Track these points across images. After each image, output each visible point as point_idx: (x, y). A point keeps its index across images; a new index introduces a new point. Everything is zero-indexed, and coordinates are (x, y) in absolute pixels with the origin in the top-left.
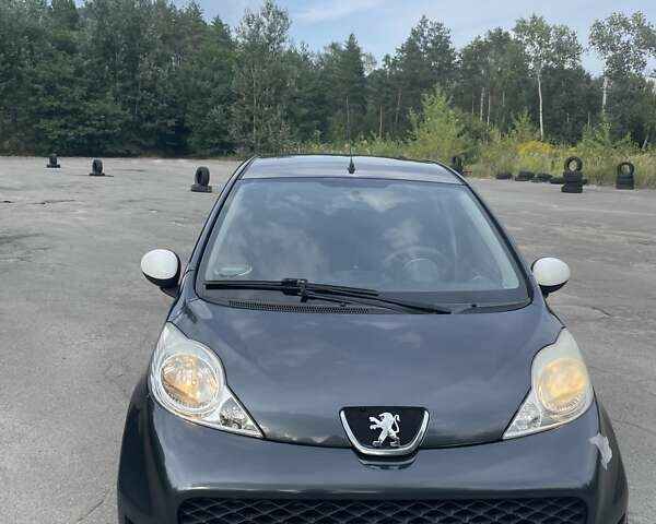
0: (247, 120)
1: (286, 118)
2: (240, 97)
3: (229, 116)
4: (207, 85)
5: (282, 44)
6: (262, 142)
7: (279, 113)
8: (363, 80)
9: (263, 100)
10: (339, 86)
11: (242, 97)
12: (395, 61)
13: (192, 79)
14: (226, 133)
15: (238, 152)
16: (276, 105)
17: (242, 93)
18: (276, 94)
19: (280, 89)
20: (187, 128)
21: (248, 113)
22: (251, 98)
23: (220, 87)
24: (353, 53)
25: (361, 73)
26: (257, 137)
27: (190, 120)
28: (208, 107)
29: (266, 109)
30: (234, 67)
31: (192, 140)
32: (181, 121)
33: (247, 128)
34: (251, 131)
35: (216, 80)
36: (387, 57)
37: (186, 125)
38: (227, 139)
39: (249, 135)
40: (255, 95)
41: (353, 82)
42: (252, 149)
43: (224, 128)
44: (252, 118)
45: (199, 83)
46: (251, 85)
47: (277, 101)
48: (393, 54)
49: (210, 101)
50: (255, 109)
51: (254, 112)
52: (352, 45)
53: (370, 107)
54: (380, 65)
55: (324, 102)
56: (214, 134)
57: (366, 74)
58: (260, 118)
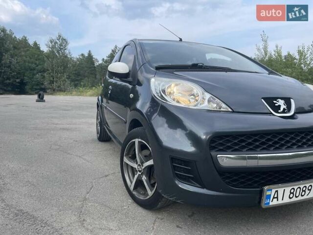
0: (52, 79)
1: (68, 78)
2: (48, 70)
3: (44, 77)
4: (34, 66)
5: (65, 51)
6: (58, 88)
7: (65, 76)
8: (95, 67)
9: (58, 71)
10: (86, 69)
11: (49, 70)
12: (106, 61)
13: (27, 64)
14: (42, 84)
15: (48, 91)
16: (63, 74)
17: (49, 69)
18: (63, 69)
19: (65, 67)
20: (25, 83)
21: (52, 76)
22: (53, 70)
23: (39, 66)
24: (90, 57)
25: (94, 64)
26: (56, 86)
27: (26, 79)
28: (34, 75)
29: (59, 75)
30: (45, 59)
31: (27, 87)
32: (22, 80)
33: (52, 82)
34: (54, 83)
35: (37, 64)
36: (103, 59)
37: (24, 81)
38: (43, 87)
39: (52, 85)
40: (55, 70)
41: (90, 68)
42: (54, 90)
43: (41, 82)
44: (53, 78)
45: (30, 65)
46: (52, 65)
47: (64, 72)
48: (105, 58)
49: (35, 72)
50: (55, 75)
51: (54, 76)
52: (90, 55)
53: (98, 76)
54: (100, 62)
55: (79, 75)
56: (37, 85)
57: (96, 65)
58: (57, 78)
